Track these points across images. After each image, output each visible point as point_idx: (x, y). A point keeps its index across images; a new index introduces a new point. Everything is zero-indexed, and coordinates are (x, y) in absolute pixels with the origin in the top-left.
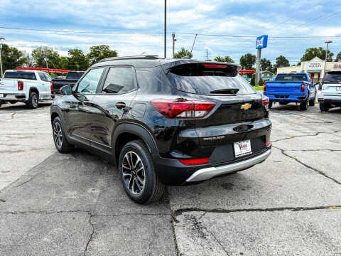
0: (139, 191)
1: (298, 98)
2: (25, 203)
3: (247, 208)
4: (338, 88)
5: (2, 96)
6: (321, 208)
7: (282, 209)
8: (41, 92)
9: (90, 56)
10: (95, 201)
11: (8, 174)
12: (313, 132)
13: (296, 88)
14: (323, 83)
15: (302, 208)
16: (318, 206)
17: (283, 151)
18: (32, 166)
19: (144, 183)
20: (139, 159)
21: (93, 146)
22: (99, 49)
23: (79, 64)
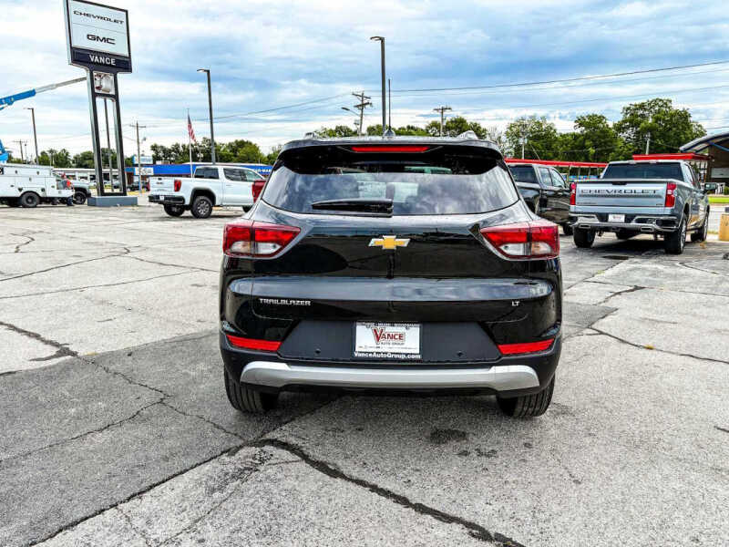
9: (620, 128)
22: (645, 110)
23: (595, 146)
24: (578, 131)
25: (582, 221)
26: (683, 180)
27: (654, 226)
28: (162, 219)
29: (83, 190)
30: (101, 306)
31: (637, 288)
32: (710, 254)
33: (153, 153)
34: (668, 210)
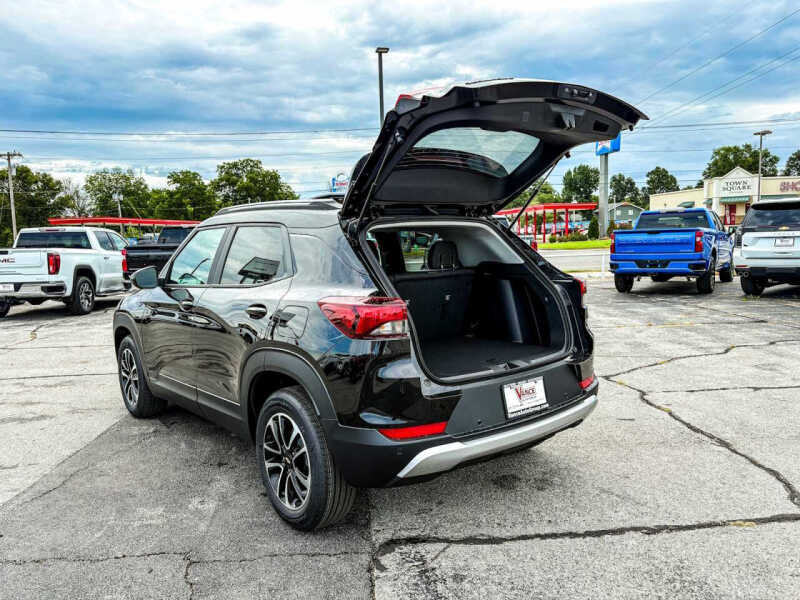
0: (299, 503)
1: (689, 266)
2: (45, 538)
3: (542, 533)
4: (778, 241)
5: (12, 287)
6: (710, 525)
7: (621, 531)
8: (101, 276)
9: (217, 186)
10: (203, 527)
11: (12, 471)
12: (719, 347)
13: (682, 243)
14: (744, 231)
15: (666, 527)
16: (705, 520)
17: (643, 393)
18: (68, 452)
19: (308, 482)
20: (296, 430)
21: (202, 401)
22: (239, 169)
23: (193, 205)
24: (173, 187)
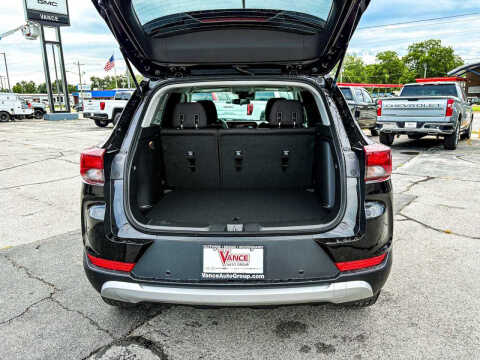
9: (407, 60)
22: (424, 47)
23: (389, 73)
24: (378, 63)
25: (386, 127)
26: (457, 96)
27: (438, 130)
28: (93, 129)
29: (41, 109)
30: (28, 202)
31: (429, 178)
32: (475, 149)
33: (91, 83)
34: (448, 119)
